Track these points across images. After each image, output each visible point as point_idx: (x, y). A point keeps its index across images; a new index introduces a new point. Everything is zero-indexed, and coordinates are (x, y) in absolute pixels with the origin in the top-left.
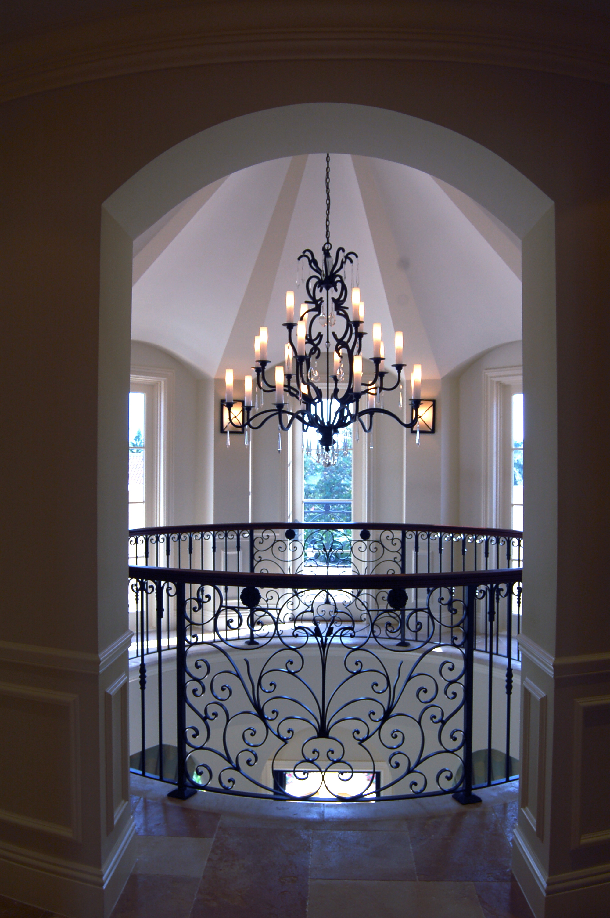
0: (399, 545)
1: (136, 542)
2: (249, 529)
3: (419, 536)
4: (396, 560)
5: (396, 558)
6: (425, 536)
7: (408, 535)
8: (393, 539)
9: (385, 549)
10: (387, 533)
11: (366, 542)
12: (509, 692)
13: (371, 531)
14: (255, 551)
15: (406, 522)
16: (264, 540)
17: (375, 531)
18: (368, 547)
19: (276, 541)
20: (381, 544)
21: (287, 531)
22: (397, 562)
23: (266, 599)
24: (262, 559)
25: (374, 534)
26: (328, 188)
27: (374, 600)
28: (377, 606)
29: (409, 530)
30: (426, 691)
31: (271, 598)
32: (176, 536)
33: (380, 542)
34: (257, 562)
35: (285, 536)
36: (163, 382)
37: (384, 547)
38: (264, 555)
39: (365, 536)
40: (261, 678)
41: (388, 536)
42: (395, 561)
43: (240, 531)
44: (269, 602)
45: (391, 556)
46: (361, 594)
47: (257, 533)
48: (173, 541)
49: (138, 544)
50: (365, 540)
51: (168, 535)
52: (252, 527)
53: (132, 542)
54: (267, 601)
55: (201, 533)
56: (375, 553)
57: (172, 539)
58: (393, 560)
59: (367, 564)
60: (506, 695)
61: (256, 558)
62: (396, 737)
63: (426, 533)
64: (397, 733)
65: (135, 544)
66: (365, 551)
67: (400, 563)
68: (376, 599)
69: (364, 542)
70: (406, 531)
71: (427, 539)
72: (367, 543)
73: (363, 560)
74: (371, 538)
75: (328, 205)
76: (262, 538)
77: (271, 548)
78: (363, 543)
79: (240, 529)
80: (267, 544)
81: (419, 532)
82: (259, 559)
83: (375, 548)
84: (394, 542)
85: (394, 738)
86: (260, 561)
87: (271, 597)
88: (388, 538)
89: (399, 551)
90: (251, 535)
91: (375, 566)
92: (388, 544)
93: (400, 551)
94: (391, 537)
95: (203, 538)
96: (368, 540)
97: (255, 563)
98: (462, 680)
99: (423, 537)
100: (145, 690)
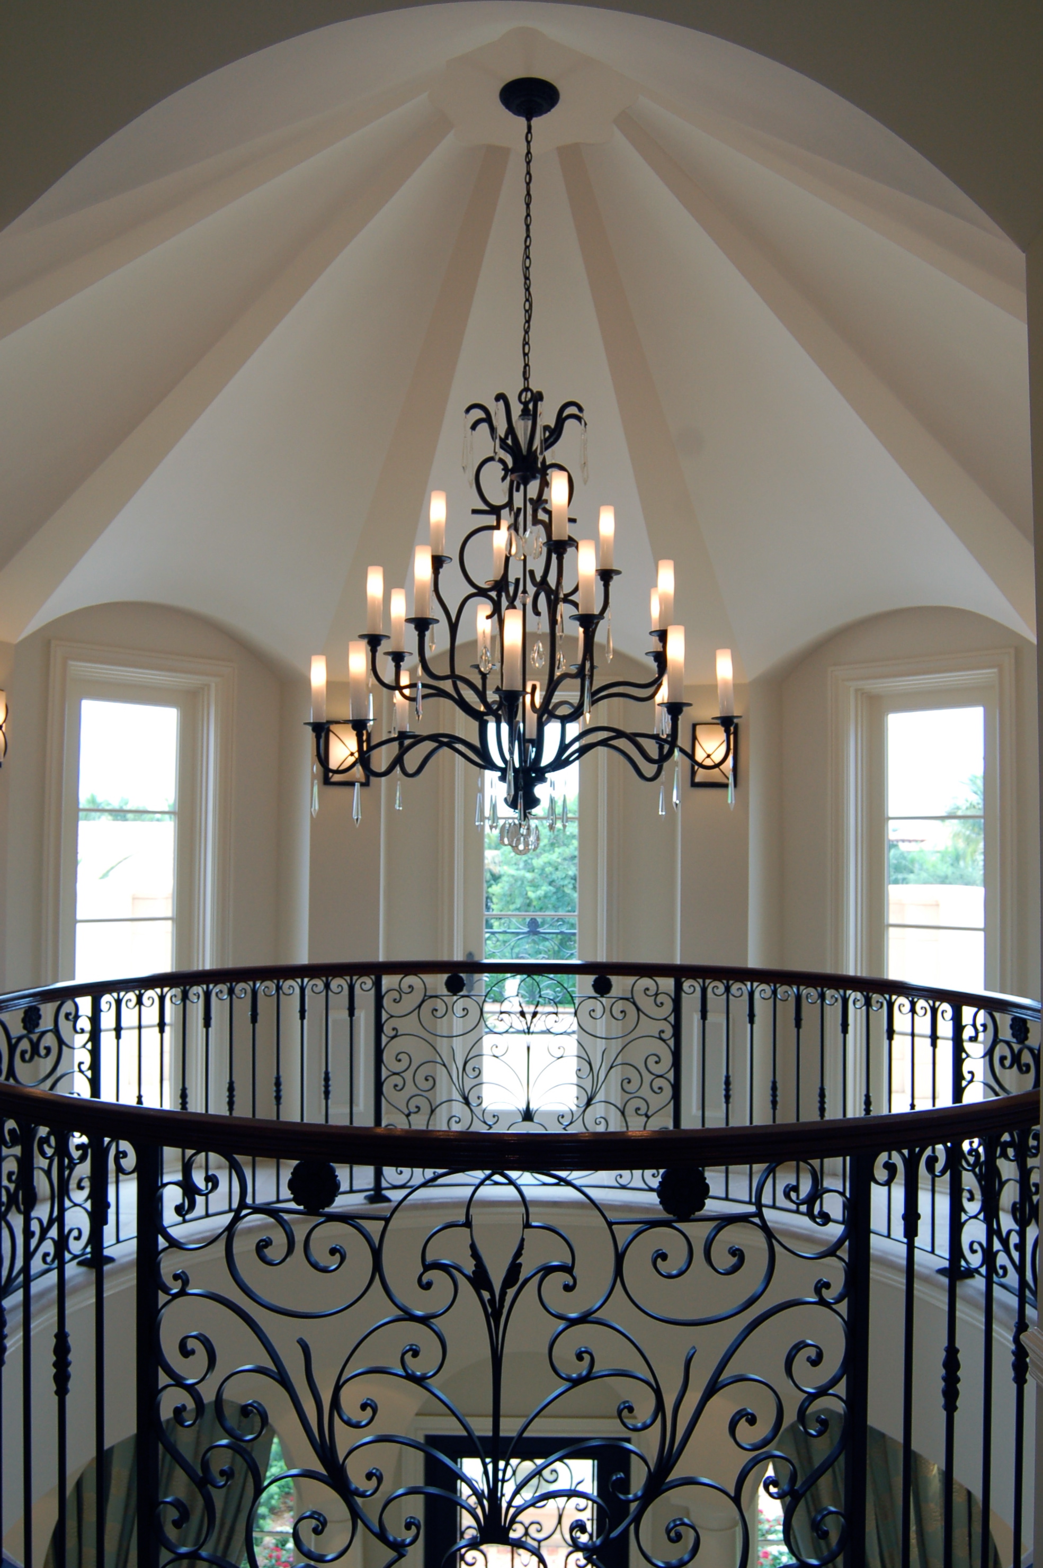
0: (669, 1005)
1: (140, 1002)
2: (372, 975)
3: (709, 990)
4: (663, 1036)
5: (662, 1031)
6: (721, 989)
7: (687, 985)
8: (656, 995)
9: (641, 1014)
10: (646, 982)
11: (603, 1000)
12: (950, 1406)
13: (614, 979)
14: (384, 1016)
15: (681, 960)
16: (403, 994)
17: (620, 977)
18: (608, 1010)
19: (426, 998)
20: (634, 1003)
21: (449, 978)
22: (664, 1041)
23: (406, 1112)
24: (399, 1034)
25: (620, 984)
26: (527, 278)
27: (619, 1113)
28: (624, 1124)
29: (688, 978)
30: (752, 1420)
31: (416, 1110)
32: (224, 987)
33: (632, 1000)
34: (389, 1039)
35: (444, 987)
36: (213, 685)
37: (638, 1009)
38: (404, 1025)
39: (602, 988)
40: (338, 1388)
41: (647, 989)
42: (661, 1039)
43: (355, 978)
44: (412, 1117)
45: (653, 1028)
46: (593, 1102)
47: (388, 981)
48: (217, 999)
49: (143, 1007)
50: (602, 996)
51: (208, 987)
52: (377, 970)
53: (129, 1004)
54: (408, 1115)
55: (275, 981)
56: (621, 1021)
57: (217, 994)
58: (658, 1036)
59: (606, 1044)
60: (943, 1414)
61: (387, 1029)
62: (679, 1537)
63: (723, 983)
64: (681, 1529)
65: (137, 1007)
66: (602, 1017)
67: (671, 1042)
68: (623, 1113)
69: (600, 999)
70: (683, 979)
71: (725, 996)
72: (606, 1002)
73: (598, 1035)
74: (614, 992)
75: (528, 312)
76: (400, 991)
77: (417, 1011)
78: (598, 1002)
79: (356, 975)
80: (410, 1001)
81: (708, 981)
82: (393, 1033)
83: (622, 1012)
84: (660, 998)
85: (671, 1540)
86: (395, 1036)
87: (417, 1107)
88: (647, 992)
89: (668, 1019)
90: (378, 984)
91: (620, 1049)
92: (646, 1003)
93: (672, 1019)
94: (653, 990)
95: (281, 992)
96: (608, 995)
97: (384, 1040)
98: (841, 1389)
99: (716, 991)
100: (68, 1398)
